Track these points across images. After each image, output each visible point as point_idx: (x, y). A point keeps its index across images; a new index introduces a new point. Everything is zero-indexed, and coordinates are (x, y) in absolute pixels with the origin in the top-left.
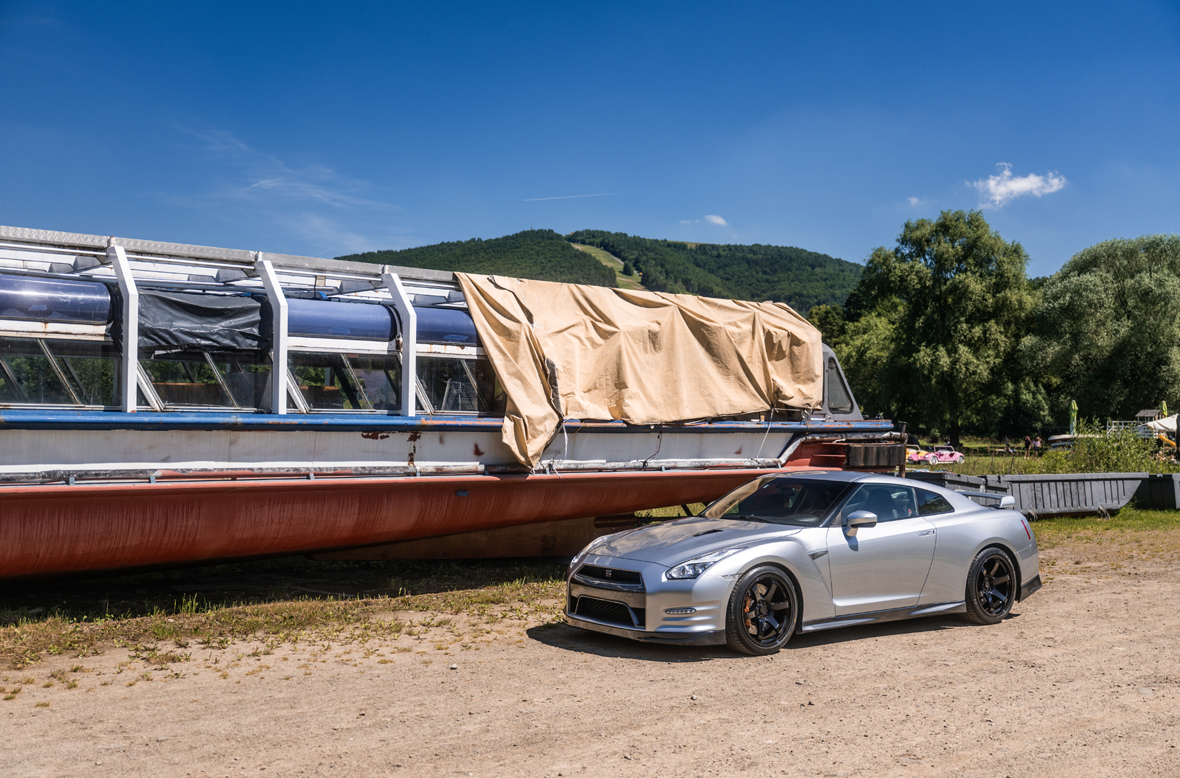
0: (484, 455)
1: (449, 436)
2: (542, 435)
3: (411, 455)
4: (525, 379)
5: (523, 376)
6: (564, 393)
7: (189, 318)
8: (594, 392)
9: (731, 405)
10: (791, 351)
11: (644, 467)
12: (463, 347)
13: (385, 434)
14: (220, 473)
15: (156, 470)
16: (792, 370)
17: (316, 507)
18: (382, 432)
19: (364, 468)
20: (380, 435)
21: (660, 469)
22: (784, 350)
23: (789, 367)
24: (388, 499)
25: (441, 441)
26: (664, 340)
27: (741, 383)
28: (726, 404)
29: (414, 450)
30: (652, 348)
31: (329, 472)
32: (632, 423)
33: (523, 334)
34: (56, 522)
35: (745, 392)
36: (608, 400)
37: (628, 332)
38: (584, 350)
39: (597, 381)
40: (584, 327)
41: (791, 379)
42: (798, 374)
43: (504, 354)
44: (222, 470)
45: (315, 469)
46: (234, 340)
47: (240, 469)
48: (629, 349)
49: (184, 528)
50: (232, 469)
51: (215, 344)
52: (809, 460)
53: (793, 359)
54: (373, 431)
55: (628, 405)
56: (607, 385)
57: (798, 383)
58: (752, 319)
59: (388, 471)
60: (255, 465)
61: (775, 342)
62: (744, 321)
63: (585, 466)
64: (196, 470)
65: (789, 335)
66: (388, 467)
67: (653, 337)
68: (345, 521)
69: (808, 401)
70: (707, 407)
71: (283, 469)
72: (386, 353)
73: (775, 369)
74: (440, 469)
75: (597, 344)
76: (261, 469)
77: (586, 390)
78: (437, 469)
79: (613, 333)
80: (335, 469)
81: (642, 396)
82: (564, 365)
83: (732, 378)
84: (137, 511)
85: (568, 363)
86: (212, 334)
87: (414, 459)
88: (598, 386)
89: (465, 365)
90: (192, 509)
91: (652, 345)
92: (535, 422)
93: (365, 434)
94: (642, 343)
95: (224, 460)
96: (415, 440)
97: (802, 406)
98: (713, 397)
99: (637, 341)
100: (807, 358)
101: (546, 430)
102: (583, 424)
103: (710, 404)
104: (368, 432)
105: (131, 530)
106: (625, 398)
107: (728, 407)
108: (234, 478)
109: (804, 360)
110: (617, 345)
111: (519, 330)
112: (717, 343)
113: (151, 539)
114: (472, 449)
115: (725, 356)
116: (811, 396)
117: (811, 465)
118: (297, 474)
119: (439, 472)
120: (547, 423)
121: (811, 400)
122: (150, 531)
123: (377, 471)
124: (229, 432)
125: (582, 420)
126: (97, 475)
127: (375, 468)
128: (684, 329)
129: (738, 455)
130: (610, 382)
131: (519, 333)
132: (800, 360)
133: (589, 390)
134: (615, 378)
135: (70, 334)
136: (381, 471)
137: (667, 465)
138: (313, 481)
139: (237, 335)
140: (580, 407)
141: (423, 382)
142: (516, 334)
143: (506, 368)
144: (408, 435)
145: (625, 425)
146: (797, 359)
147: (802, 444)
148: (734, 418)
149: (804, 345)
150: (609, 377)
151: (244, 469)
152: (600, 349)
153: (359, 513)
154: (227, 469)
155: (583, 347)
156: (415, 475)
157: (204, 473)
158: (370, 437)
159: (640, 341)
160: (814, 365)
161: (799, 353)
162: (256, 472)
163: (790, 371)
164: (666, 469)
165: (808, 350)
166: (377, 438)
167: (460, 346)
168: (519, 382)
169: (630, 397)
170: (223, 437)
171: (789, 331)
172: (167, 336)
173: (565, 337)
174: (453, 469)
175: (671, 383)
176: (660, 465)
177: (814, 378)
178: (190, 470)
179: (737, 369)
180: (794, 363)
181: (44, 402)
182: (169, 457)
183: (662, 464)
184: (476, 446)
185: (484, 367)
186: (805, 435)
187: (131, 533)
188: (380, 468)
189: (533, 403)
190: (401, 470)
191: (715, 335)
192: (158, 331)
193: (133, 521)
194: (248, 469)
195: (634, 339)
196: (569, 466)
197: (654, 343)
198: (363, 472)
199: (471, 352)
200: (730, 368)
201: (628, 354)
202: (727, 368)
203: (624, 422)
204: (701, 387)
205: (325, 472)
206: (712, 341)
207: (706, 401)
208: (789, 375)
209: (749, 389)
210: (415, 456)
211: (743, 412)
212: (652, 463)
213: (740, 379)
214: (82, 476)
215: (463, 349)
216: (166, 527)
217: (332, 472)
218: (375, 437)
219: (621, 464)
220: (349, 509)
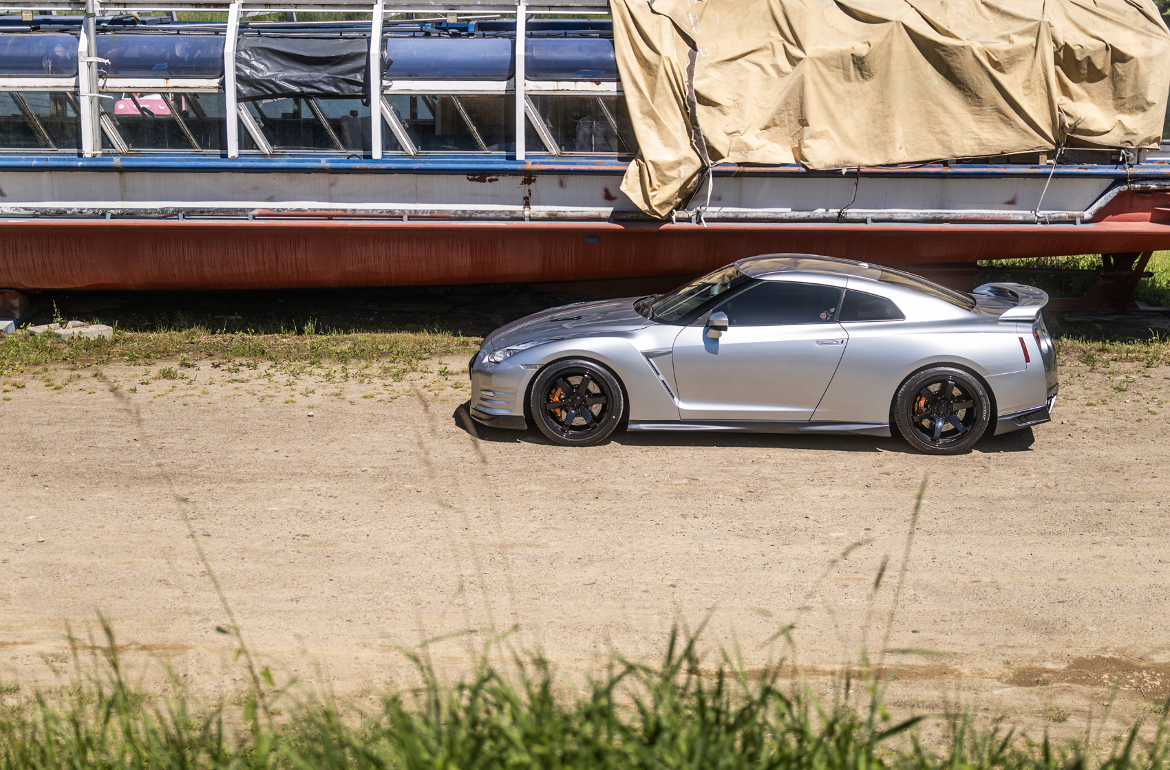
0: (617, 201)
1: (570, 180)
2: (675, 182)
3: (526, 198)
4: (659, 119)
5: (656, 115)
6: (729, 132)
7: (298, 67)
8: (773, 130)
9: (981, 144)
10: (1114, 71)
11: (840, 219)
12: (598, 83)
13: (494, 177)
14: (313, 213)
15: (254, 209)
16: (1114, 94)
17: (423, 247)
18: (490, 175)
19: (464, 212)
20: (487, 178)
21: (865, 221)
22: (1099, 67)
23: (1110, 91)
24: (503, 243)
25: (562, 184)
26: (876, 65)
27: (1002, 116)
28: (973, 143)
29: (530, 194)
30: (859, 75)
31: (425, 215)
32: (811, 168)
33: (661, 67)
34: (181, 249)
35: (1009, 127)
36: (791, 139)
37: (819, 59)
38: (767, 79)
39: (776, 117)
40: (771, 52)
41: (1112, 107)
42: (1122, 101)
43: (640, 91)
44: (315, 210)
45: (410, 211)
46: (337, 87)
47: (333, 210)
48: (818, 78)
49: (294, 260)
50: (325, 210)
51: (316, 91)
52: (1149, 215)
53: (1116, 79)
54: (479, 175)
55: (808, 147)
56: (790, 121)
57: (1122, 112)
58: (1036, 31)
59: (491, 215)
60: (349, 206)
61: (1079, 58)
62: (1023, 33)
63: (749, 216)
64: (291, 210)
65: (1107, 49)
66: (493, 211)
67: (860, 64)
68: (461, 262)
69: (1129, 138)
70: (938, 148)
71: (377, 210)
72: (504, 93)
73: (1088, 93)
74: (553, 215)
75: (782, 72)
76: (354, 210)
77: (762, 127)
78: (550, 215)
79: (800, 59)
80: (432, 212)
81: (833, 134)
82: (735, 99)
83: (988, 109)
84: (249, 243)
85: (740, 96)
86: (315, 82)
87: (531, 203)
88: (778, 122)
89: (601, 101)
90: (299, 244)
91: (858, 72)
92: (663, 168)
93: (470, 177)
94: (841, 70)
95: (325, 200)
96: (530, 183)
97: (1119, 145)
98: (948, 135)
99: (832, 68)
100: (1136, 79)
101: (679, 176)
102: (741, 169)
103: (943, 143)
104: (475, 175)
105: (246, 258)
106: (805, 138)
107: (976, 147)
108: (330, 218)
109: (1130, 81)
110: (800, 74)
111: (658, 63)
112: (959, 66)
113: (267, 268)
114: (602, 193)
115: (973, 82)
116: (1135, 132)
117: (1152, 221)
118: (391, 216)
119: (552, 217)
120: (682, 168)
121: (1134, 137)
122: (264, 261)
123: (479, 215)
124: (327, 175)
125: (739, 164)
126: (202, 212)
127: (477, 212)
128: (908, 50)
129: (1011, 206)
130: (793, 118)
131: (657, 67)
132: (1125, 81)
133: (766, 128)
134: (798, 114)
135: (188, 87)
136: (483, 215)
137: (876, 217)
138: (406, 223)
139: (340, 82)
140: (748, 148)
141: (548, 121)
142: (655, 67)
143: (641, 107)
144: (521, 179)
145: (803, 170)
146: (1121, 80)
147: (1120, 194)
148: (985, 160)
149: (1131, 61)
150: (791, 112)
151: (337, 210)
152: (786, 79)
153: (472, 255)
154: (321, 210)
155: (765, 76)
156: (523, 219)
157: (297, 213)
158: (477, 180)
159: (838, 68)
160: (1146, 89)
161: (1124, 72)
162: (349, 213)
163: (1111, 95)
164: (874, 221)
165: (1137, 68)
166: (485, 181)
167: (595, 82)
168: (651, 122)
169: (812, 137)
170: (323, 179)
171: (1108, 42)
172: (272, 86)
173: (739, 65)
174: (570, 214)
175: (882, 118)
176: (865, 216)
177: (1145, 106)
178: (286, 209)
179: (994, 98)
180: (1118, 85)
181: (169, 148)
182: (273, 197)
183: (868, 215)
184: (606, 191)
185: (619, 105)
186: (1126, 183)
187: (246, 262)
188: (482, 212)
189: (666, 146)
190: (506, 215)
191: (955, 57)
192: (263, 82)
193: (246, 252)
194: (342, 210)
195: (828, 67)
196: (725, 215)
197: (860, 69)
198: (463, 215)
199: (609, 88)
200: (982, 97)
201: (815, 84)
202: (978, 97)
203: (804, 166)
204: (930, 121)
205: (420, 214)
206: (952, 64)
207: (938, 140)
208: (1110, 102)
209: (1017, 124)
210: (531, 200)
211: (1002, 153)
212: (852, 213)
213: (999, 111)
214: (189, 213)
215: (598, 84)
216: (277, 259)
217: (428, 215)
218: (482, 180)
219: (804, 214)
220: (460, 251)
